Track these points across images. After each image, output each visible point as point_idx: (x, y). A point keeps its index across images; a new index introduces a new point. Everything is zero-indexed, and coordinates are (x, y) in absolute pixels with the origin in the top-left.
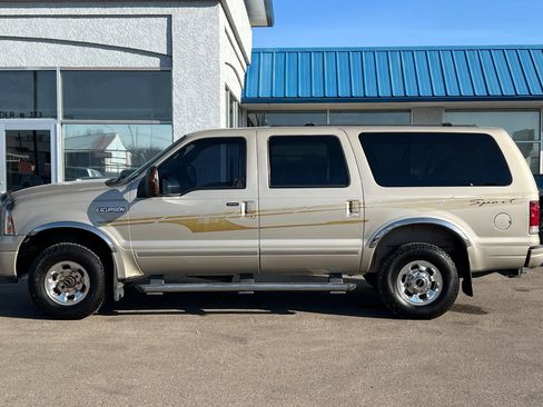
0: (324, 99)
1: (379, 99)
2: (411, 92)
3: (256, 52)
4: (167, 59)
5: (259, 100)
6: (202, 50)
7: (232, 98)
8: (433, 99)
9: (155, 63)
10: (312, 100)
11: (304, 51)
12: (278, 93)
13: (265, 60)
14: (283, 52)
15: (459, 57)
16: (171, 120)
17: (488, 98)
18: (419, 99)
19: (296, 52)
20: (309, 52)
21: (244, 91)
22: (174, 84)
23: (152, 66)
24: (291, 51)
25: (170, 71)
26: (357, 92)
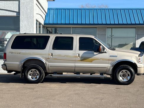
0: (69, 24)
1: (86, 24)
2: (96, 22)
3: (49, 9)
4: (18, 13)
5: (49, 24)
6: (29, 11)
7: (40, 24)
8: (102, 24)
9: (15, 14)
10: (66, 24)
11: (64, 9)
12: (55, 22)
13: (52, 11)
14: (57, 9)
15: (111, 12)
16: (20, 31)
17: (119, 24)
18: (98, 24)
19: (61, 9)
20: (65, 9)
21: (45, 21)
22: (20, 20)
23: (14, 15)
24: (60, 9)
25: (19, 17)
26: (79, 22)
